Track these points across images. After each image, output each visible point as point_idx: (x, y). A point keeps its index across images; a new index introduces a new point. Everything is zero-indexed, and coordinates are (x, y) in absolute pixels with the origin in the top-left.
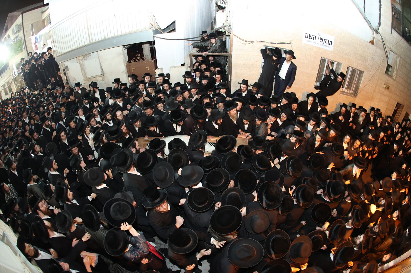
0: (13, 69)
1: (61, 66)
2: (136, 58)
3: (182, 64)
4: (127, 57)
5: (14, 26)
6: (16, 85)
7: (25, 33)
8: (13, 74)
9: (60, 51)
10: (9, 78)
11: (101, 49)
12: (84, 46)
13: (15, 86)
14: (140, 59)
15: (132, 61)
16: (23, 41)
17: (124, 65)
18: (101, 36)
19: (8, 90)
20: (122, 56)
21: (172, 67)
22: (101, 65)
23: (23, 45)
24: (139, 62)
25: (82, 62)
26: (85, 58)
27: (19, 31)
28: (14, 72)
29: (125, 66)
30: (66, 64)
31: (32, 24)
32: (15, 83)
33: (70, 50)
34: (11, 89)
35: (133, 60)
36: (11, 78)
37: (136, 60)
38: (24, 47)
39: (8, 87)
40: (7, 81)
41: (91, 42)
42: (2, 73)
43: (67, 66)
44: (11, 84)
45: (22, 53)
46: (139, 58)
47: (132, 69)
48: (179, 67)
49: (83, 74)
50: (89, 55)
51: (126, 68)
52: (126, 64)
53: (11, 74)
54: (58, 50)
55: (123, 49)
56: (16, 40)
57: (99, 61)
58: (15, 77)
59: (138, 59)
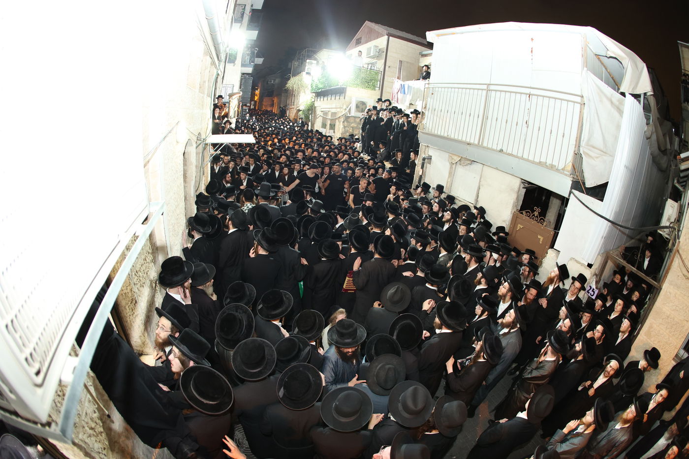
0: (350, 103)
1: (423, 150)
2: (533, 211)
3: (588, 263)
4: (521, 203)
5: (371, 44)
6: (345, 127)
7: (387, 67)
8: (348, 109)
9: (430, 128)
10: (338, 110)
11: (489, 164)
12: (468, 144)
13: (342, 126)
14: (537, 217)
15: (524, 212)
16: (380, 76)
17: (512, 212)
18: (497, 144)
19: (328, 123)
20: (514, 196)
21: (574, 259)
22: (479, 188)
23: (379, 82)
24: (534, 222)
25: (454, 166)
26: (462, 162)
27: (378, 57)
28: (350, 108)
29: (511, 214)
30: (431, 152)
31: (401, 62)
32: (343, 122)
33: (446, 135)
34: (335, 125)
35: (526, 212)
36: (342, 112)
37: (531, 215)
38: (378, 86)
39: (331, 120)
40: (334, 111)
41: (480, 144)
42: (330, 96)
43: (431, 156)
44: (337, 119)
45: (373, 92)
46: (536, 213)
47: (519, 225)
48: (582, 265)
49: (448, 185)
50: (469, 162)
51: (511, 217)
52: (514, 212)
53: (345, 107)
54: (428, 124)
55: (520, 186)
56: (369, 68)
57: (480, 181)
58: (349, 115)
59: (534, 215)
